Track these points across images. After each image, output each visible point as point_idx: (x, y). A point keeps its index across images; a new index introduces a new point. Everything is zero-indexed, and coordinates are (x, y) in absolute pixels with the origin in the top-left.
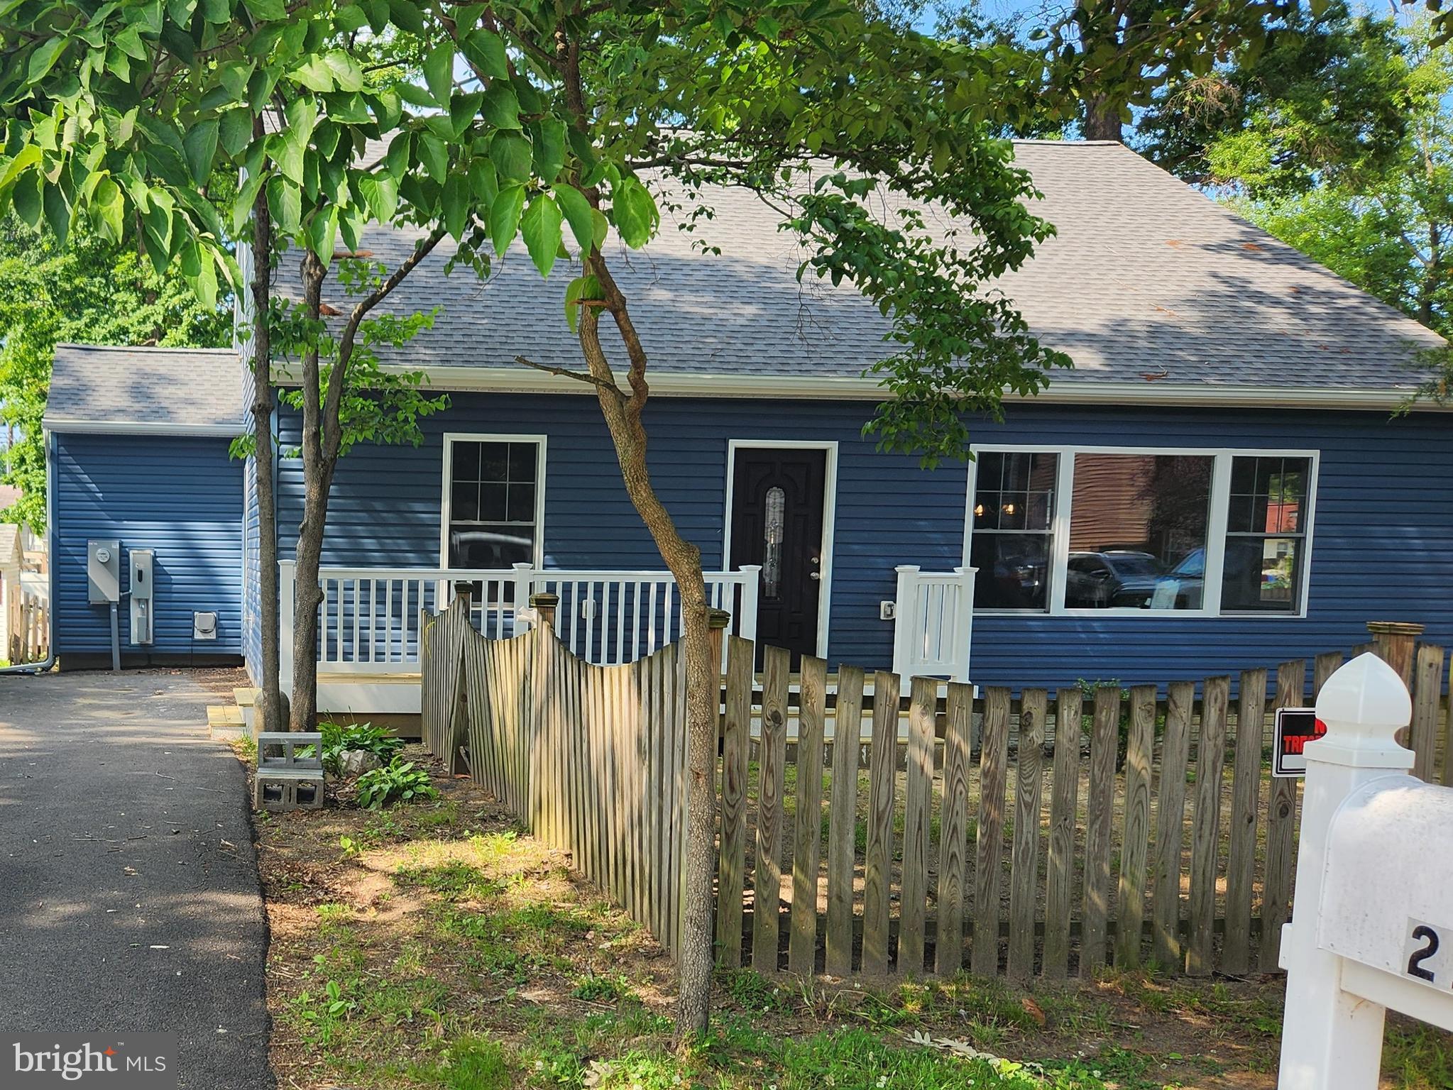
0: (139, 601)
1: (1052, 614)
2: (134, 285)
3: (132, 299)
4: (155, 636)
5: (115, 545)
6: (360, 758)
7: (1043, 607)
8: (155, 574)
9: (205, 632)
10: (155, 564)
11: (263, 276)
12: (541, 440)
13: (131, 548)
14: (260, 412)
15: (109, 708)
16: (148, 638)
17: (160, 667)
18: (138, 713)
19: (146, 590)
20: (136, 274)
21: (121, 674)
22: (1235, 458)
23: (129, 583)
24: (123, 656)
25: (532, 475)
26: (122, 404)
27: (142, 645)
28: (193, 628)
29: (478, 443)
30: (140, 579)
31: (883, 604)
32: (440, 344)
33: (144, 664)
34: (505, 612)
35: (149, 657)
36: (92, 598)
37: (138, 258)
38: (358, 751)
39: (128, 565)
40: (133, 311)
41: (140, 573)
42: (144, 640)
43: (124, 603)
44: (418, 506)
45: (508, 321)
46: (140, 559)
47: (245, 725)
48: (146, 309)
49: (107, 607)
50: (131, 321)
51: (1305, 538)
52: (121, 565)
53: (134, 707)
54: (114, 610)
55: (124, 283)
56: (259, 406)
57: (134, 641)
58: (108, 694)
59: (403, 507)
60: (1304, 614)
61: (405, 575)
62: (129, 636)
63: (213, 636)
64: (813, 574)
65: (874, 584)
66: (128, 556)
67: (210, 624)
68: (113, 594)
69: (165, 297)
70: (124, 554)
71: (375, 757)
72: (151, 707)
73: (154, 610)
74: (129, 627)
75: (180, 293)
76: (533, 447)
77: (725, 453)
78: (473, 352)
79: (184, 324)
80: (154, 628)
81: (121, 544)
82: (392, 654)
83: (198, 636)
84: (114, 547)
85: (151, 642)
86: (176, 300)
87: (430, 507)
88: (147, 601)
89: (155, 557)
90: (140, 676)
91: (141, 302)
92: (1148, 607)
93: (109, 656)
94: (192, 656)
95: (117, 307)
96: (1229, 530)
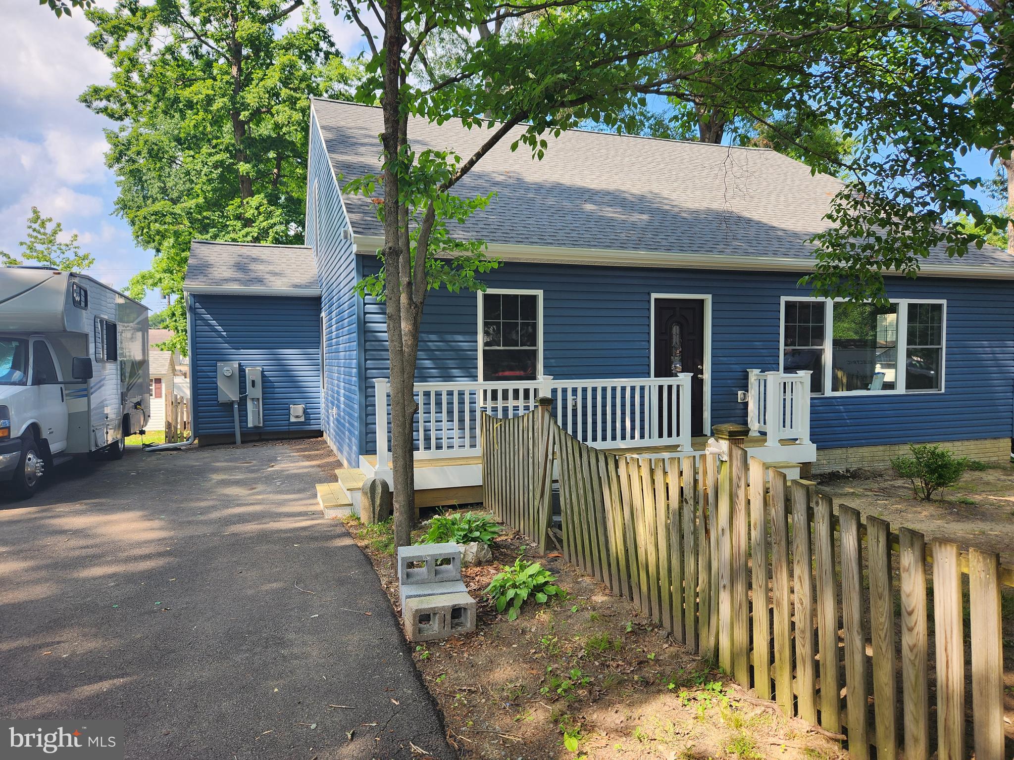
0: (253, 399)
1: (825, 395)
2: (238, 217)
3: (239, 224)
4: (264, 421)
5: (236, 365)
6: (474, 550)
7: (820, 391)
8: (263, 382)
9: (297, 417)
10: (263, 376)
11: (393, 127)
12: (540, 293)
13: (247, 366)
14: (390, 254)
15: (237, 483)
16: (259, 423)
17: (267, 440)
18: (260, 487)
19: (257, 392)
20: (241, 210)
21: (242, 447)
22: (909, 305)
23: (246, 388)
24: (242, 434)
25: (534, 316)
26: (238, 276)
27: (255, 427)
28: (289, 414)
29: (499, 295)
30: (253, 386)
31: (740, 393)
32: (471, 229)
33: (257, 438)
34: (514, 407)
35: (260, 434)
36: (221, 399)
37: (242, 202)
38: (472, 543)
39: (245, 377)
40: (240, 231)
41: (253, 382)
42: (257, 424)
43: (243, 402)
44: (459, 338)
45: (509, 218)
46: (253, 373)
47: (351, 505)
48: (247, 230)
49: (230, 405)
50: (238, 235)
51: (942, 348)
52: (240, 377)
53: (256, 481)
54: (236, 406)
55: (233, 215)
56: (390, 248)
57: (250, 425)
58: (235, 468)
59: (449, 337)
60: (943, 391)
61: (456, 386)
62: (247, 422)
63: (302, 419)
64: (699, 376)
65: (733, 381)
66: (244, 371)
67: (300, 413)
68: (234, 397)
69: (258, 222)
70: (242, 370)
71: (486, 546)
72: (269, 479)
73: (263, 405)
74: (246, 416)
75: (267, 220)
76: (534, 298)
77: (649, 302)
78: (494, 235)
79: (270, 237)
80: (264, 416)
81: (240, 364)
82: (448, 438)
83: (293, 420)
84: (235, 366)
85: (261, 425)
86: (265, 224)
87: (468, 338)
88: (258, 399)
89: (263, 372)
90: (254, 448)
91: (245, 226)
92: (869, 389)
93: (233, 435)
94: (289, 432)
95: (230, 228)
96: (908, 345)
